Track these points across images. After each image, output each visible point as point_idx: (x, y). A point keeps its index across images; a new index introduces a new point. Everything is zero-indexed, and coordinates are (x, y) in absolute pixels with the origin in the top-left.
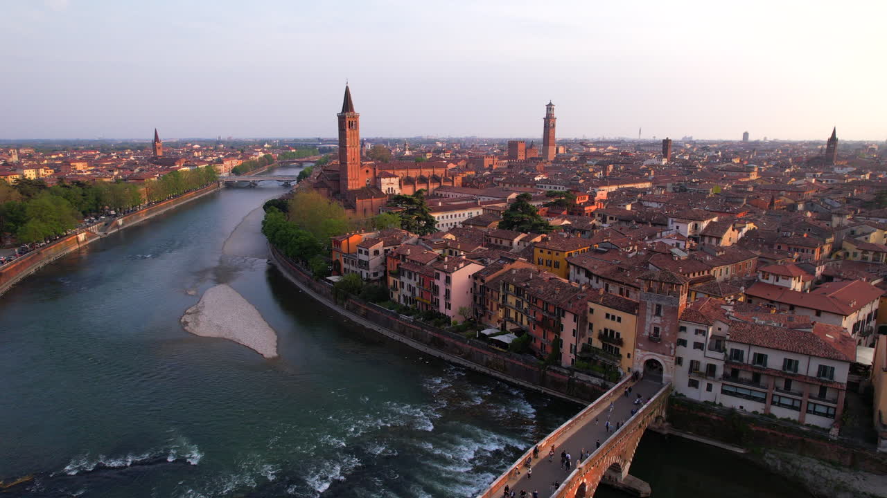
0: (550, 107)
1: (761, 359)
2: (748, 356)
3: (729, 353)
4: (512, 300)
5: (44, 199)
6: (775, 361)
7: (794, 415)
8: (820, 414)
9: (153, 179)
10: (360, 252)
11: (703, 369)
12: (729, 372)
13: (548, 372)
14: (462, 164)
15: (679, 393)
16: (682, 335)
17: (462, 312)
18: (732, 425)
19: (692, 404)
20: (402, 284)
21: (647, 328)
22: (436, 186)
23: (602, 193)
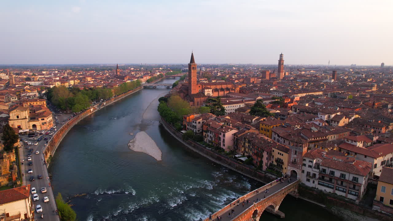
0: (281, 56)
1: (333, 173)
2: (328, 171)
3: (321, 170)
4: (247, 144)
5: (80, 96)
6: (337, 174)
7: (344, 194)
8: (353, 194)
10: (193, 122)
11: (311, 175)
12: (321, 177)
13: (257, 172)
14: (241, 80)
15: (303, 183)
16: (304, 162)
17: (229, 148)
18: (321, 197)
19: (307, 187)
20: (208, 136)
21: (292, 159)
22: (228, 92)
23: (297, 97)
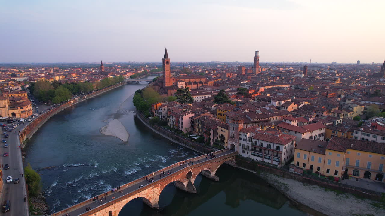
0: (257, 52)
1: (262, 144)
2: (258, 143)
3: (253, 142)
4: (200, 125)
5: (61, 89)
6: (265, 145)
7: (269, 161)
8: (276, 161)
9: (98, 81)
10: (159, 109)
11: (246, 147)
12: (253, 148)
13: (206, 148)
14: (218, 76)
15: (240, 154)
16: (240, 136)
17: (186, 129)
18: (253, 164)
19: (243, 158)
21: (231, 134)
22: (201, 85)
23: (262, 89)
